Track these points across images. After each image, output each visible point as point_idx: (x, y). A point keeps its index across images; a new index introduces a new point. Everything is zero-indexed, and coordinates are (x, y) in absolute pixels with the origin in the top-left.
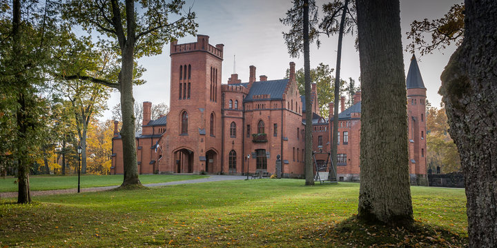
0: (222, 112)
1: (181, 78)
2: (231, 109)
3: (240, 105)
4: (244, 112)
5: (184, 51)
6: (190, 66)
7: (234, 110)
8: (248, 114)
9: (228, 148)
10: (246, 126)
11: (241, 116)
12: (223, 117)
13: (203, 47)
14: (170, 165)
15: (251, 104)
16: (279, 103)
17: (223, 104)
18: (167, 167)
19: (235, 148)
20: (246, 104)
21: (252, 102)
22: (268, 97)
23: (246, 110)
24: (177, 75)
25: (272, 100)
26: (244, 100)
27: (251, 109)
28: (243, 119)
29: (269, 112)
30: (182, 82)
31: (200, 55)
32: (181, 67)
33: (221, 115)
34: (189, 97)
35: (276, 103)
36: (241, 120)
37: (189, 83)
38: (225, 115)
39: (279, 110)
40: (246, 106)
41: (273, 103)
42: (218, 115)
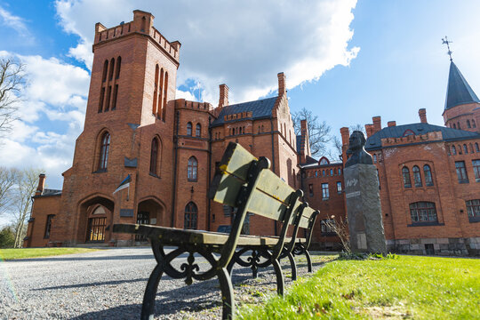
0: (175, 139)
1: (104, 80)
2: (190, 137)
3: (205, 131)
4: (211, 143)
5: (113, 37)
6: (120, 58)
7: (195, 139)
8: (216, 145)
9: (183, 199)
10: (213, 164)
11: (206, 148)
12: (176, 149)
13: (143, 29)
14: (71, 228)
15: (221, 130)
16: (267, 124)
17: (176, 128)
18: (66, 233)
19: (195, 199)
20: (215, 131)
21: (222, 125)
22: (249, 116)
23: (214, 139)
24: (100, 75)
25: (254, 120)
26: (210, 124)
27: (222, 137)
28: (209, 152)
29: (250, 138)
30: (106, 85)
31: (137, 40)
32: (107, 62)
33: (172, 145)
34: (114, 107)
35: (261, 124)
36: (206, 154)
37: (117, 86)
38: (180, 144)
39: (266, 134)
40: (214, 134)
41: (257, 125)
42: (167, 143)
